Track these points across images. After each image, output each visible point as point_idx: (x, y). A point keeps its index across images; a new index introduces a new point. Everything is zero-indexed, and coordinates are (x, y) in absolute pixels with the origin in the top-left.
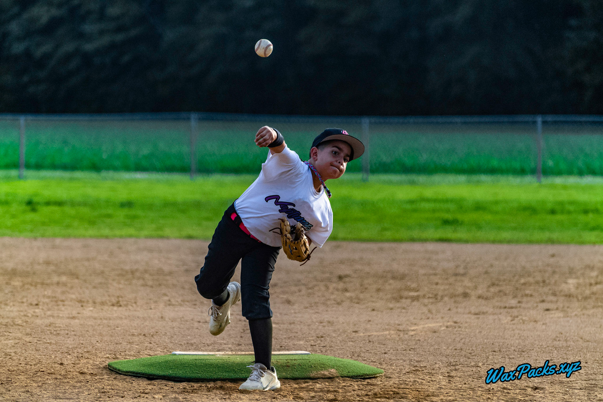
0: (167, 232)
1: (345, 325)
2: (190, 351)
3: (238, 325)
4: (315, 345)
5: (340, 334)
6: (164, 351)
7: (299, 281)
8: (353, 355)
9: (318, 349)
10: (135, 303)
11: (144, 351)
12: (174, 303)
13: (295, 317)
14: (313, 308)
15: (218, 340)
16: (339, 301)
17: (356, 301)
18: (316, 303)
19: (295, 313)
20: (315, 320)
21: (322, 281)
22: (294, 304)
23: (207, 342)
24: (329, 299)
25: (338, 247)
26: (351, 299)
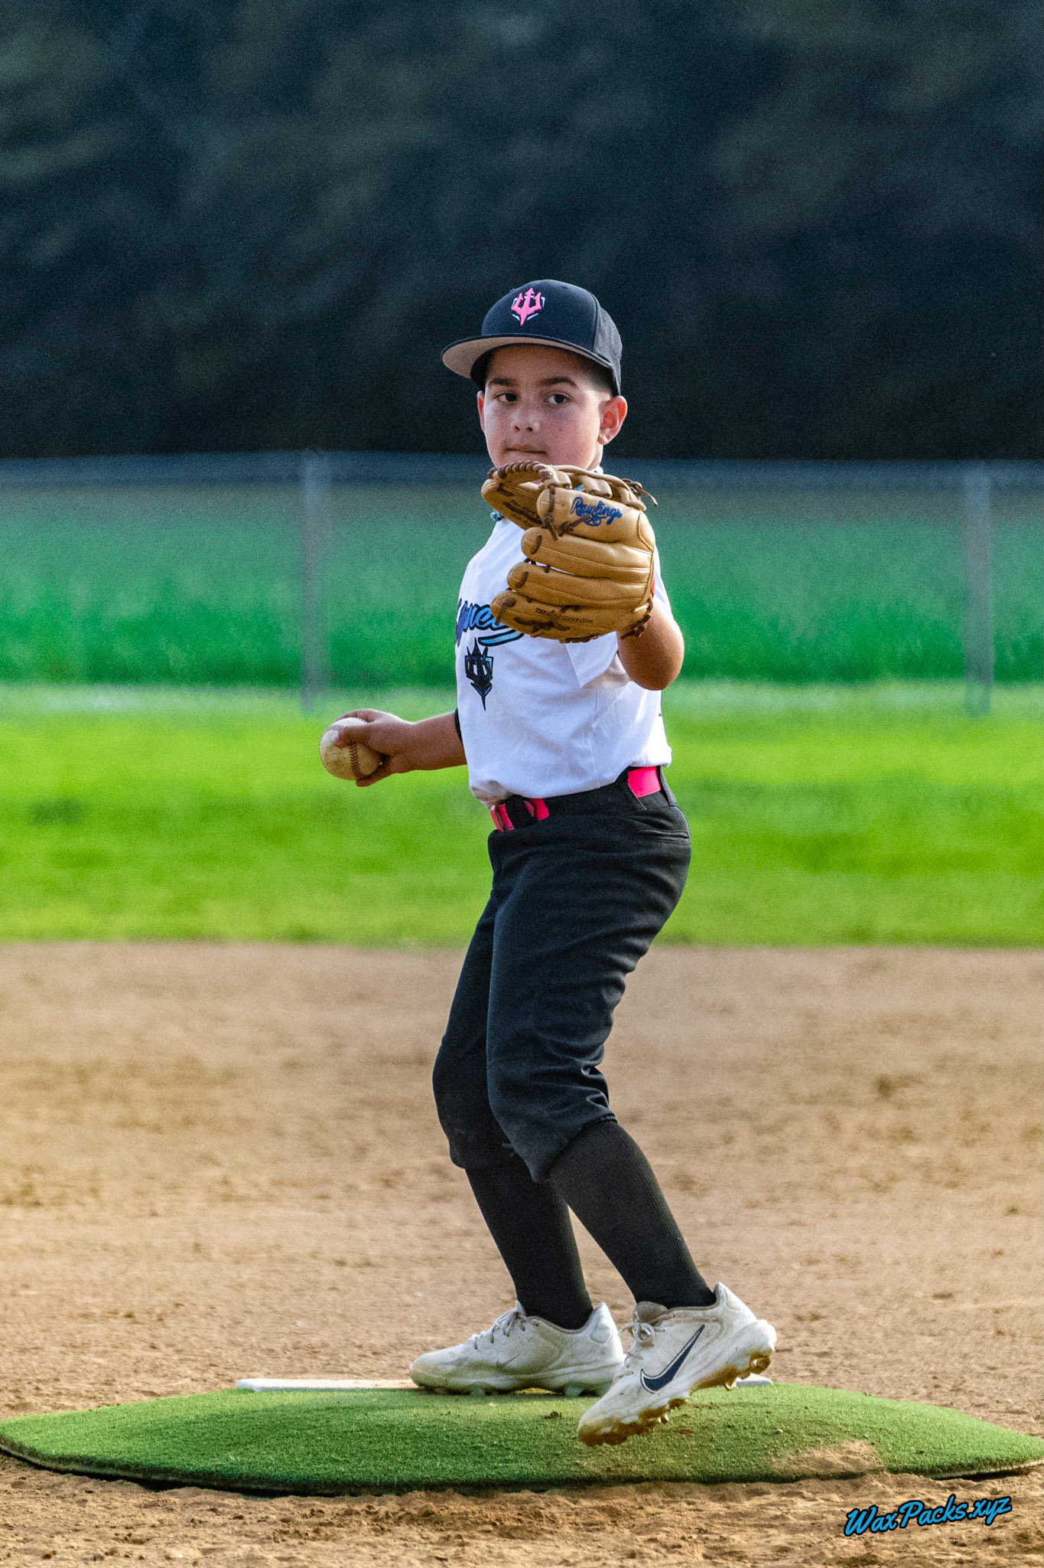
0: (215, 915)
1: (903, 1269)
2: (305, 1376)
3: (489, 1275)
4: (789, 1350)
5: (883, 1307)
6: (206, 1375)
7: (725, 1101)
8: (937, 1386)
9: (798, 1366)
10: (94, 1191)
11: (128, 1376)
12: (242, 1190)
13: (711, 1241)
14: (778, 1206)
15: (412, 1334)
16: (879, 1176)
17: (947, 1177)
18: (790, 1186)
19: (712, 1225)
20: (786, 1253)
21: (813, 1101)
22: (705, 1191)
23: (372, 1341)
24: (843, 1171)
25: (876, 967)
26: (925, 1168)
